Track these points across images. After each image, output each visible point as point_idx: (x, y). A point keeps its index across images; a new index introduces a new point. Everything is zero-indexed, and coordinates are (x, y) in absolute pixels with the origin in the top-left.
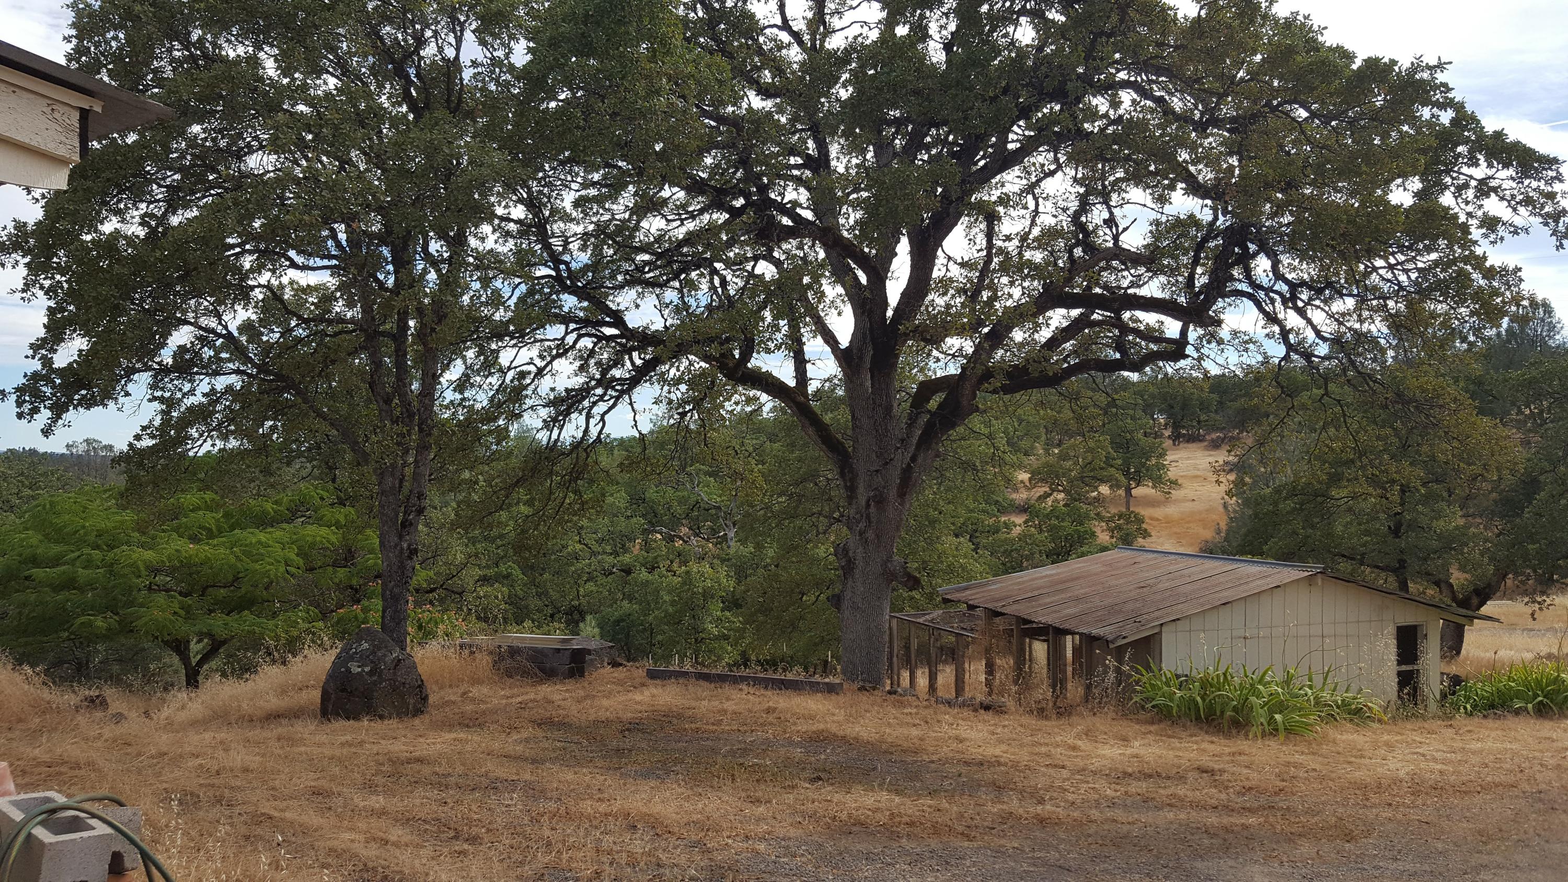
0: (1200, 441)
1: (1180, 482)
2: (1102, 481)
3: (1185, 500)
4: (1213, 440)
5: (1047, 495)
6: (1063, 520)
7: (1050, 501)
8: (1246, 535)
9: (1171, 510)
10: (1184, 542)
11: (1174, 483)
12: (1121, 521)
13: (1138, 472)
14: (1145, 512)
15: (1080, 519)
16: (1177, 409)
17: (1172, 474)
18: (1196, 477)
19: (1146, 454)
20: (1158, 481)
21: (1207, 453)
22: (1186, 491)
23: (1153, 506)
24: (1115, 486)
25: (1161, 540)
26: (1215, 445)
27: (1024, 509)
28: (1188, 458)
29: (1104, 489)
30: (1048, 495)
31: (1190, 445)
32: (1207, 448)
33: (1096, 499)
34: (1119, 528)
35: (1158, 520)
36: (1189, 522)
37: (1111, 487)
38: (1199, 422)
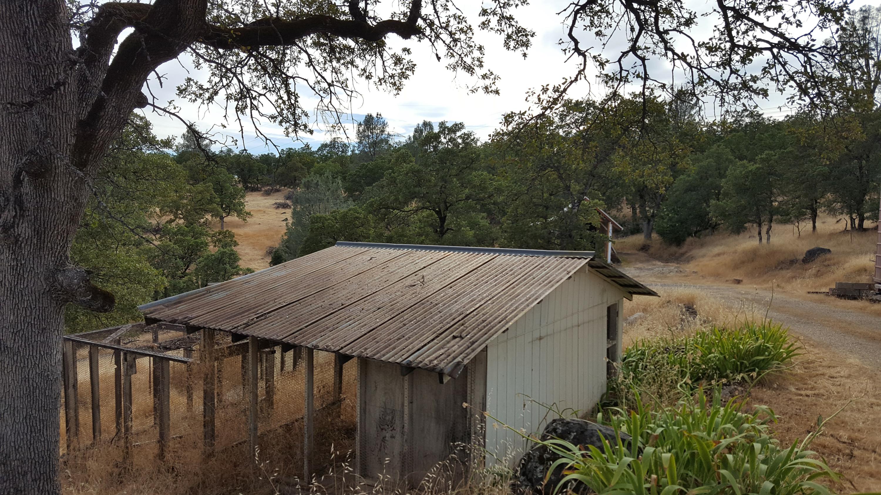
0: (259, 191)
1: (252, 213)
2: (207, 211)
3: (255, 224)
4: (266, 191)
5: (171, 221)
6: (186, 236)
7: (173, 224)
8: (306, 241)
9: (247, 230)
10: (257, 248)
11: (249, 214)
12: (221, 236)
13: (228, 207)
14: (234, 231)
15: (196, 235)
16: (246, 171)
17: (247, 209)
18: (260, 211)
19: (233, 196)
20: (240, 213)
21: (263, 198)
22: (255, 219)
23: (237, 227)
24: (215, 214)
25: (243, 247)
26: (268, 193)
27: (157, 230)
28: (253, 200)
29: (208, 217)
30: (173, 221)
31: (253, 193)
32: (263, 195)
33: (205, 223)
34: (220, 241)
35: (240, 235)
36: (258, 236)
37: (212, 216)
38: (258, 180)
